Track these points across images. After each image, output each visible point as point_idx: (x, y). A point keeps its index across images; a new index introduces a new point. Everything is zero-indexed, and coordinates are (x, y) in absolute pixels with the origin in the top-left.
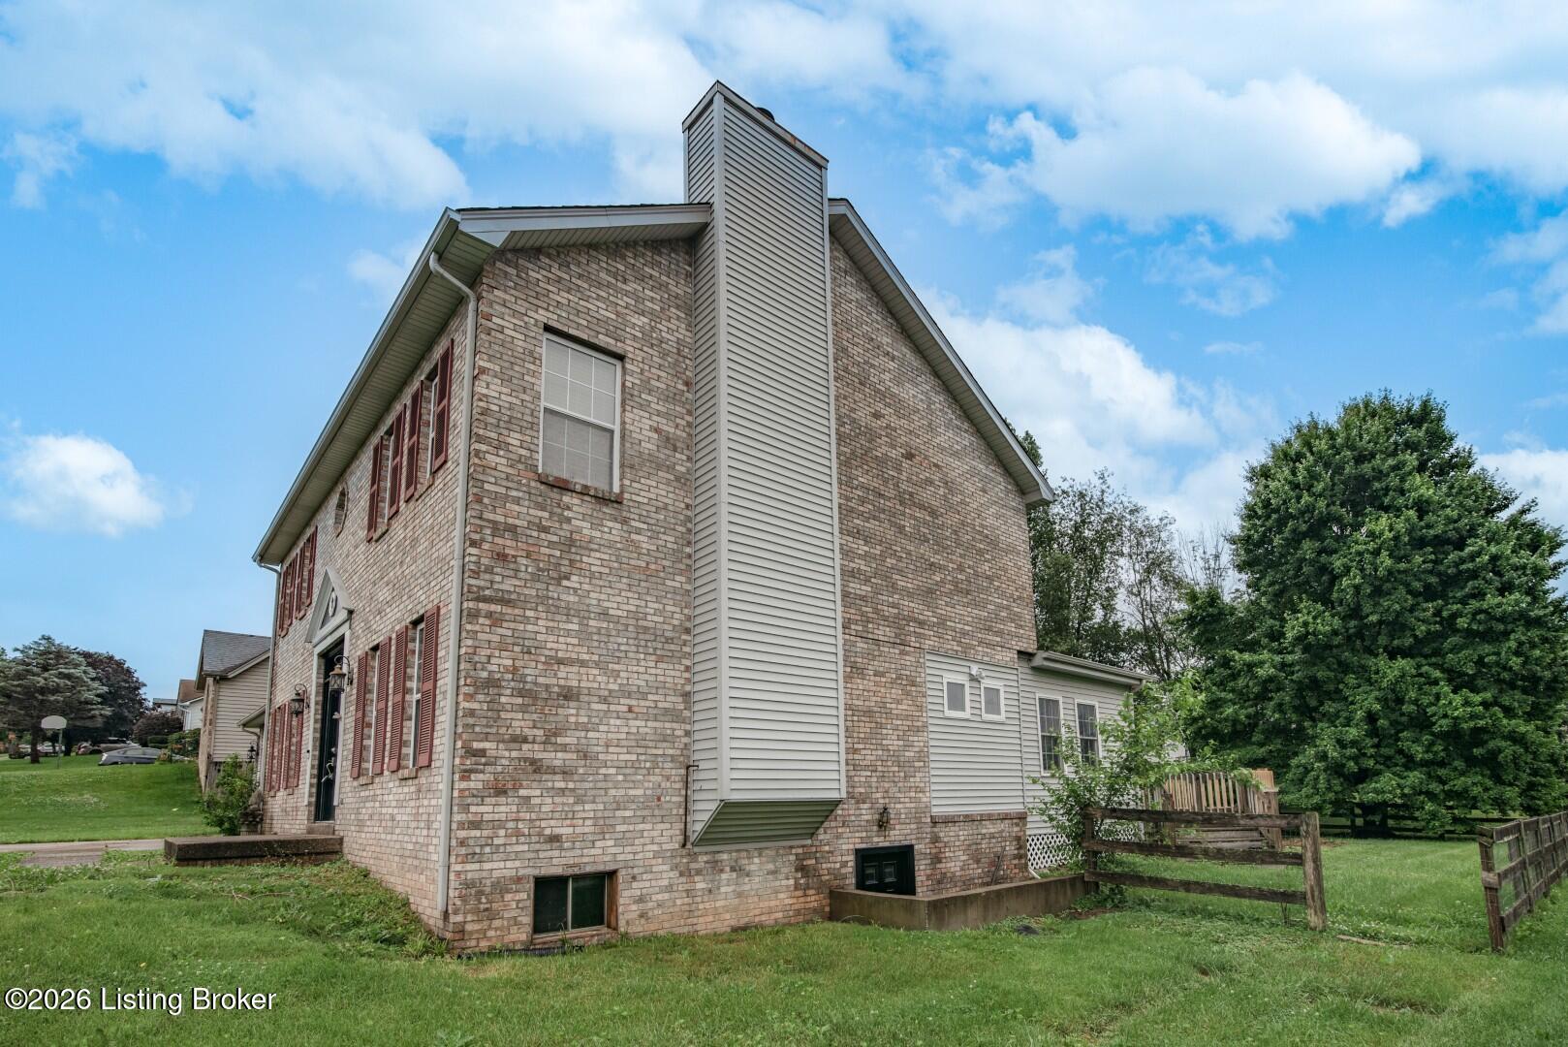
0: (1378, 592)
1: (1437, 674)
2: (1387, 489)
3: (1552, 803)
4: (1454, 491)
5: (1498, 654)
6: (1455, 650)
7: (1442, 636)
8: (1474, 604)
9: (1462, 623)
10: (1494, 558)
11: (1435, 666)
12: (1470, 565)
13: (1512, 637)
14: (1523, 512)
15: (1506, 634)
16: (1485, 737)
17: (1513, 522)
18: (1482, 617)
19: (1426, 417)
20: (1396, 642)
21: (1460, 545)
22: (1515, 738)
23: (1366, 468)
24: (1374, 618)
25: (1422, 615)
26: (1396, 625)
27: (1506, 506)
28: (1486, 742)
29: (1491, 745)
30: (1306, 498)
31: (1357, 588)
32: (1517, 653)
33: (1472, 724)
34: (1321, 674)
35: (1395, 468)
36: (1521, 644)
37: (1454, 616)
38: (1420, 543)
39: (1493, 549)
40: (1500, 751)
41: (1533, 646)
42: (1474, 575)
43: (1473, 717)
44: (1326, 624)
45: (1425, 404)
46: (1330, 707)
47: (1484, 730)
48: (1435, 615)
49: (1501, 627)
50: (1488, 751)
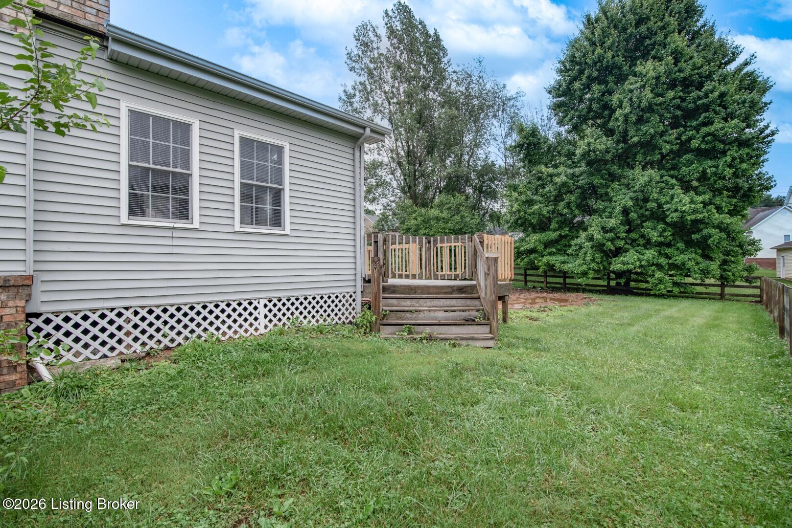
0: (640, 121)
1: (674, 181)
2: (654, 44)
3: (737, 274)
4: (700, 48)
5: (717, 167)
6: (690, 163)
7: (678, 154)
8: (705, 130)
9: (695, 144)
10: (722, 95)
11: (672, 177)
12: (704, 101)
13: (728, 153)
14: (746, 64)
15: (724, 153)
16: (702, 226)
17: (739, 69)
18: (709, 138)
20: (648, 158)
21: (700, 86)
22: (721, 227)
23: (643, 28)
24: (636, 139)
25: (667, 138)
26: (649, 145)
27: (734, 60)
28: (701, 230)
29: (705, 232)
30: (599, 51)
31: (626, 117)
32: (730, 166)
33: (693, 217)
34: (597, 181)
35: (663, 28)
36: (734, 159)
37: (690, 139)
38: (672, 85)
39: (723, 88)
40: (710, 236)
41: (742, 161)
42: (706, 108)
43: (695, 211)
44: (604, 144)
46: (600, 205)
47: (701, 221)
48: (677, 139)
49: (722, 146)
50: (702, 236)
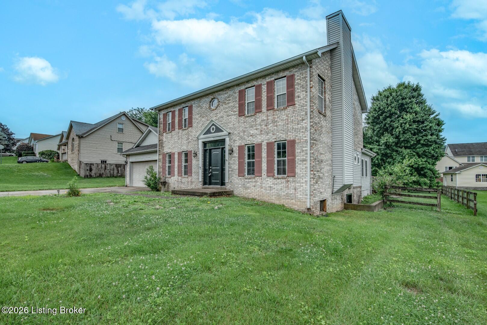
0: (404, 133)
1: (414, 153)
2: (408, 107)
3: (434, 185)
4: (423, 109)
5: (429, 150)
6: (420, 148)
7: (416, 145)
8: (425, 138)
9: (422, 142)
10: (431, 127)
11: (414, 152)
12: (425, 128)
13: (432, 146)
14: (437, 116)
15: (431, 145)
16: (424, 169)
17: (435, 118)
18: (426, 141)
19: (417, 89)
20: (406, 145)
21: (423, 123)
22: (430, 169)
23: (404, 101)
24: (403, 139)
25: (413, 139)
26: (407, 141)
27: (433, 114)
28: (424, 170)
29: (425, 171)
30: (390, 108)
31: (400, 131)
32: (433, 150)
33: (422, 166)
34: (388, 152)
35: (411, 102)
36: (434, 148)
37: (420, 140)
38: (414, 122)
39: (430, 125)
40: (427, 172)
41: (436, 148)
42: (425, 130)
43: (423, 164)
44: (392, 140)
45: (417, 86)
46: (389, 160)
47: (424, 167)
48: (415, 139)
49: (430, 144)
50: (424, 172)
